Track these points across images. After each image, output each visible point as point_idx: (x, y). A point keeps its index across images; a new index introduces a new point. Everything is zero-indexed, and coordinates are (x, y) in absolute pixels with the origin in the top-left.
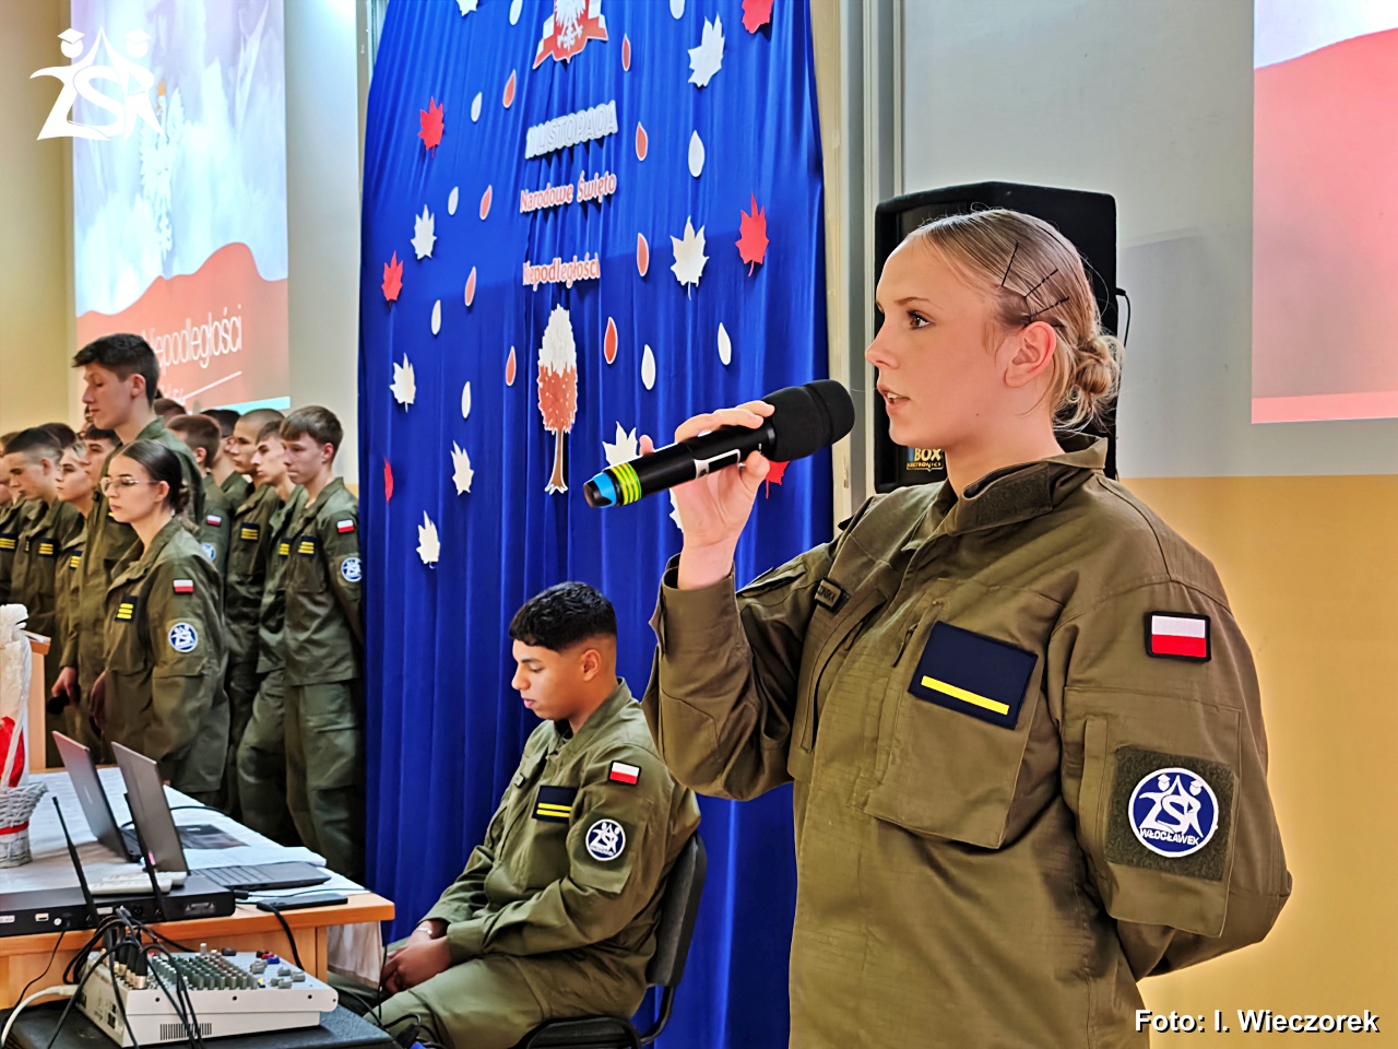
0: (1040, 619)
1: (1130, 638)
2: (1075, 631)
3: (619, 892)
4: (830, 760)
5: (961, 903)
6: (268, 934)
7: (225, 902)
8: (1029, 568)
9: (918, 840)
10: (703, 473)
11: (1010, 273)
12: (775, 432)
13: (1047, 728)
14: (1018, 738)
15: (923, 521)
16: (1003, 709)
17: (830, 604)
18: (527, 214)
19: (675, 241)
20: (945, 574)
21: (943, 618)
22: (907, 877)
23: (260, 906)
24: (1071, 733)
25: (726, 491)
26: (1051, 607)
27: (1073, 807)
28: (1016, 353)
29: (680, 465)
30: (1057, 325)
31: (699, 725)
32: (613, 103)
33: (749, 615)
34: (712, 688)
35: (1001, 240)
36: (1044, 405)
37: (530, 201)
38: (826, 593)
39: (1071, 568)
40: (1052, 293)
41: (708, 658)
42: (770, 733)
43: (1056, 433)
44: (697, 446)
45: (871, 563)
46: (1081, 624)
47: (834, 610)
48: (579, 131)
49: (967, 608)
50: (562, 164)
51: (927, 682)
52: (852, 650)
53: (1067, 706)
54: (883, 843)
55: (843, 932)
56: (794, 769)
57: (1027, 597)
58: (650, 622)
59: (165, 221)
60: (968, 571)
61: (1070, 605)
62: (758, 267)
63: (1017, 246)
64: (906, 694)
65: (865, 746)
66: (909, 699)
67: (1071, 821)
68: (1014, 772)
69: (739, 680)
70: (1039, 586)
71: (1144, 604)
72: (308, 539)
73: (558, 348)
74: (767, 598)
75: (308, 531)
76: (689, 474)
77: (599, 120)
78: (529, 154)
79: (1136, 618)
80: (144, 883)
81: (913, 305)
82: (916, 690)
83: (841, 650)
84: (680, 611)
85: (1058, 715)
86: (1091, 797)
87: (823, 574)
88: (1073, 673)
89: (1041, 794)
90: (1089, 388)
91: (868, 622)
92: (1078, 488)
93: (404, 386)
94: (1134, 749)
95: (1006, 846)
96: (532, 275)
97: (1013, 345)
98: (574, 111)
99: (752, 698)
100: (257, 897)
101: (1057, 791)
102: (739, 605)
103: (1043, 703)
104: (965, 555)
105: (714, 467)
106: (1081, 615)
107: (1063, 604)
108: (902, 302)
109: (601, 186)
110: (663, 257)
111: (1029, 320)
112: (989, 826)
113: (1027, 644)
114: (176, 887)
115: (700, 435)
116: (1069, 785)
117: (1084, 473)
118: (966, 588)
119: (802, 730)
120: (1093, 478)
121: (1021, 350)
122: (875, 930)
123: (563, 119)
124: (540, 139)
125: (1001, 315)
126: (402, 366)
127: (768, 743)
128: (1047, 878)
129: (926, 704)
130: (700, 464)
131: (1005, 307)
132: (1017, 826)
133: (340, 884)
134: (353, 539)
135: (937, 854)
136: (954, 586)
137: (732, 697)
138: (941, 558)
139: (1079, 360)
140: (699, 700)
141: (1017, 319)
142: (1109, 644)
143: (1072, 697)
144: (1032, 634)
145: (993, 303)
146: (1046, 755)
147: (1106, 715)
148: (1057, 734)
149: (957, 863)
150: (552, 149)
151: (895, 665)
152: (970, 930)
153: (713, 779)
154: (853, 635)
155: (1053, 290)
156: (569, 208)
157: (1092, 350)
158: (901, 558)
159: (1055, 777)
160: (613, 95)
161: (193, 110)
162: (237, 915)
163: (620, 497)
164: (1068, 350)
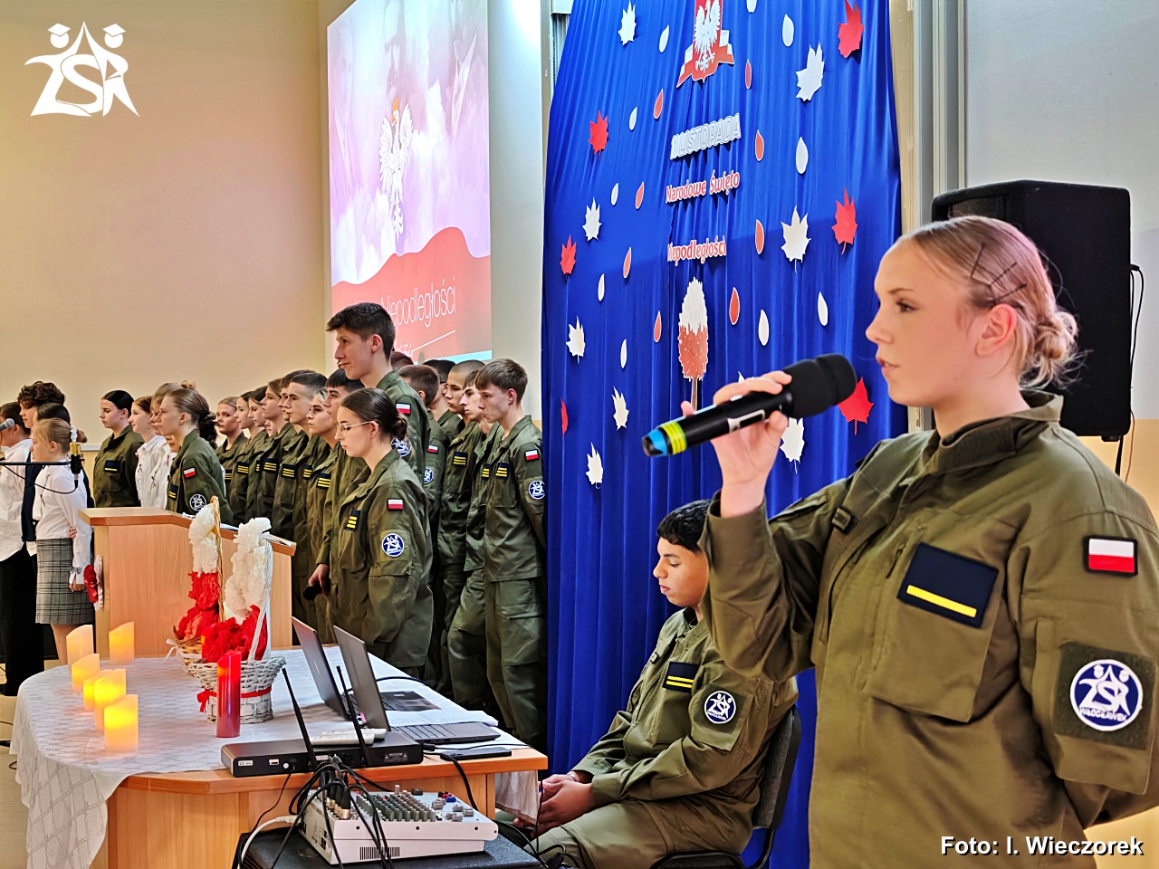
0: (1001, 541)
1: (1072, 556)
2: (1027, 552)
3: (730, 750)
4: (840, 649)
5: (939, 764)
6: (449, 778)
7: (415, 753)
8: (994, 500)
9: (907, 716)
10: (735, 429)
11: (977, 267)
12: (793, 396)
13: (1008, 627)
14: (984, 634)
15: (917, 463)
16: (971, 612)
17: (843, 527)
18: (671, 204)
19: (785, 226)
20: (931, 505)
21: (925, 540)
22: (895, 743)
23: (443, 757)
24: (1027, 630)
25: (755, 442)
26: (1009, 533)
27: (1028, 691)
28: (984, 330)
29: (717, 423)
30: (1017, 306)
31: (740, 623)
32: (737, 115)
33: (780, 537)
34: (752, 592)
35: (969, 240)
36: (1010, 369)
37: (674, 194)
38: (841, 518)
39: (1024, 501)
40: (1012, 281)
41: (746, 570)
42: (798, 629)
43: (1022, 393)
44: (730, 408)
45: (876, 495)
46: (1032, 545)
47: (846, 532)
48: (711, 138)
49: (942, 533)
50: (698, 163)
51: (912, 590)
52: (857, 565)
53: (1023, 610)
54: (877, 717)
55: (849, 785)
56: (814, 659)
57: (989, 524)
58: (698, 543)
59: (398, 210)
60: (948, 501)
61: (1026, 529)
62: (849, 246)
63: (983, 245)
64: (896, 600)
65: (863, 640)
66: (898, 604)
67: (1027, 701)
68: (980, 662)
69: (772, 587)
70: (998, 515)
71: (1084, 531)
72: (503, 465)
73: (694, 312)
74: (798, 523)
75: (503, 459)
76: (724, 430)
77: (726, 129)
78: (673, 156)
79: (1077, 540)
80: (353, 737)
81: (902, 294)
82: (904, 597)
83: (850, 563)
84: (723, 535)
85: (1016, 617)
86: (1041, 681)
87: (839, 504)
88: (1027, 584)
89: (1004, 679)
90: (1047, 354)
91: (871, 542)
92: (1036, 437)
93: (576, 343)
94: (1074, 644)
95: (975, 719)
96: (674, 254)
97: (981, 324)
98: (708, 122)
99: (783, 603)
100: (441, 749)
101: (1017, 678)
102: (770, 530)
103: (1004, 607)
104: (947, 490)
105: (744, 424)
106: (1032, 538)
107: (1019, 529)
108: (893, 292)
109: (727, 182)
110: (775, 239)
111: (994, 303)
112: (960, 704)
113: (990, 561)
114: (378, 740)
115: (733, 399)
116: (1025, 672)
117: (1042, 425)
118: (945, 515)
119: (820, 628)
120: (1048, 429)
121: (989, 327)
122: (872, 783)
123: (698, 129)
124: (682, 144)
125: (970, 300)
126: (575, 327)
127: (796, 638)
128: (1007, 746)
129: (910, 608)
130: (732, 422)
131: (974, 294)
132: (983, 704)
133: (506, 739)
134: (538, 465)
135: (921, 724)
136: (936, 514)
137: (766, 601)
138: (927, 492)
139: (1038, 332)
140: (738, 603)
141: (984, 303)
142: (1055, 561)
143: (1027, 602)
144: (995, 554)
145: (964, 291)
146: (1006, 650)
147: (1052, 618)
148: (1016, 632)
149: (938, 733)
150: (690, 152)
151: (888, 576)
152: (944, 784)
153: (754, 665)
154: (859, 552)
155: (1013, 279)
156: (704, 199)
157: (1050, 324)
158: (899, 491)
159: (1015, 666)
160: (738, 108)
161: (419, 122)
162: (426, 762)
163: (670, 448)
164: (1027, 326)
